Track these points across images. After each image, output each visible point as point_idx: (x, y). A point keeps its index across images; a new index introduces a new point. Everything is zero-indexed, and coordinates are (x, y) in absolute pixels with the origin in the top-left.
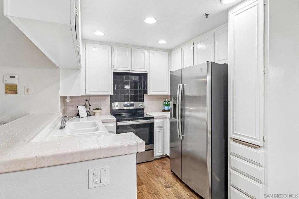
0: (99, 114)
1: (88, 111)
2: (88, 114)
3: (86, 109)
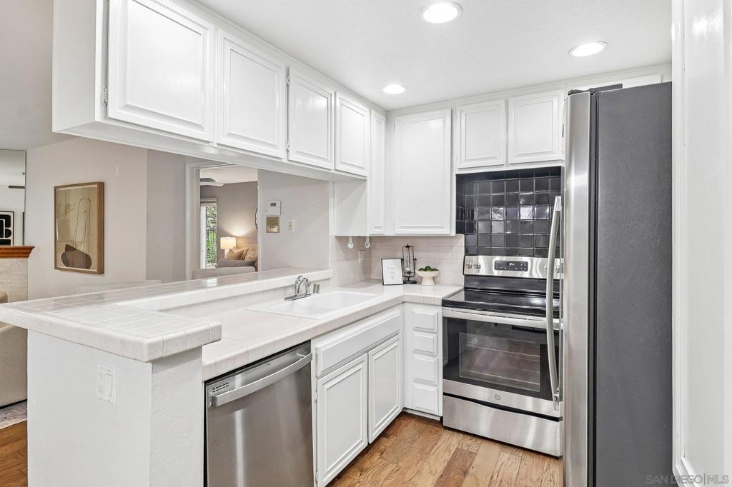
0: (431, 282)
1: (409, 273)
2: (409, 280)
3: (403, 269)
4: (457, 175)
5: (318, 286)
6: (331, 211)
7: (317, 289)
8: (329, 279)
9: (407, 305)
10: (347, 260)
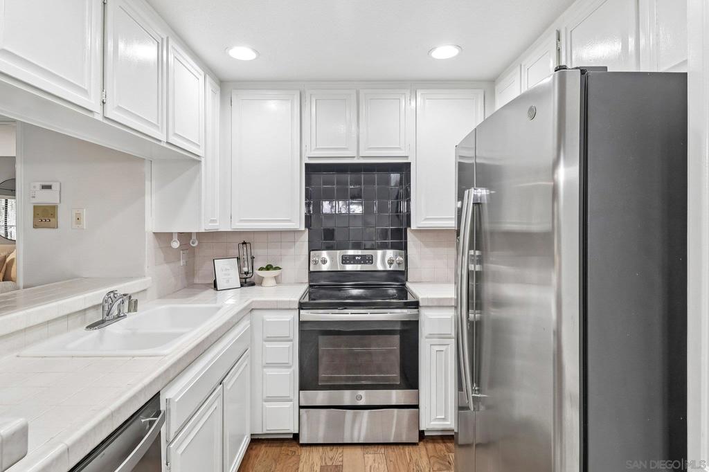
0: (273, 282)
1: (247, 273)
2: (247, 281)
3: (240, 268)
4: (306, 164)
5: (136, 302)
6: (147, 198)
7: (133, 306)
8: (145, 290)
9: (255, 313)
10: (167, 263)
